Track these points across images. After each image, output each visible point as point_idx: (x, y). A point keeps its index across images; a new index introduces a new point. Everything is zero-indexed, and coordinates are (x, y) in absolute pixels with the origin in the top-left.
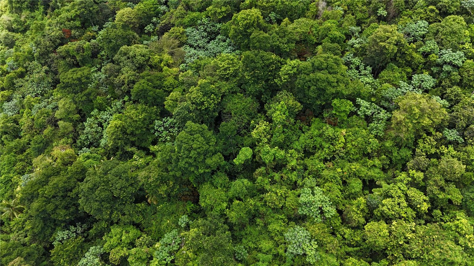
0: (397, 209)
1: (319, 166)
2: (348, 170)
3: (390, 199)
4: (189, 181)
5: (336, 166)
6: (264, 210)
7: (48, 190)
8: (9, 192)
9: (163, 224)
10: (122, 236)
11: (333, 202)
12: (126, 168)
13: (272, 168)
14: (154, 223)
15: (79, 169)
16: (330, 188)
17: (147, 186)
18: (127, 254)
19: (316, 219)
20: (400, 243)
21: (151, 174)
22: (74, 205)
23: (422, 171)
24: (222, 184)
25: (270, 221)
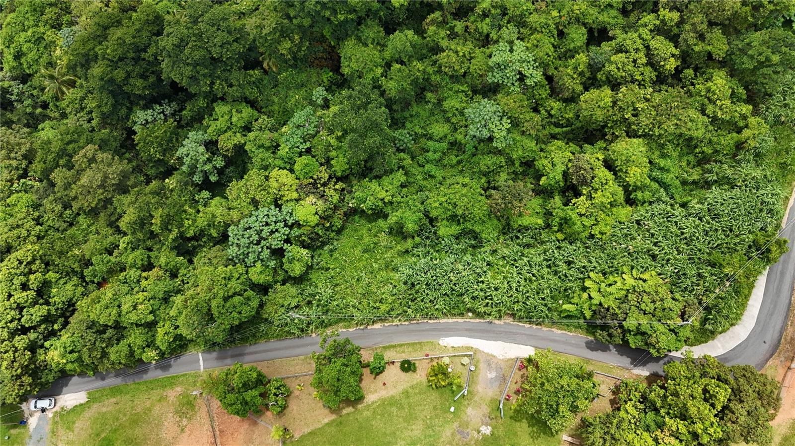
0: (630, 68)
1: (525, 8)
2: (568, 13)
3: (623, 55)
4: (323, 36)
5: (551, 7)
6: (438, 79)
7: (109, 48)
8: (45, 56)
9: (290, 101)
10: (231, 117)
11: (540, 64)
12: (225, 12)
13: (452, 14)
14: (276, 100)
15: (151, 16)
16: (538, 41)
17: (261, 41)
18: (243, 142)
19: (512, 88)
20: (626, 116)
21: (265, 22)
22: (153, 72)
23: (678, 10)
24: (373, 40)
25: (446, 95)
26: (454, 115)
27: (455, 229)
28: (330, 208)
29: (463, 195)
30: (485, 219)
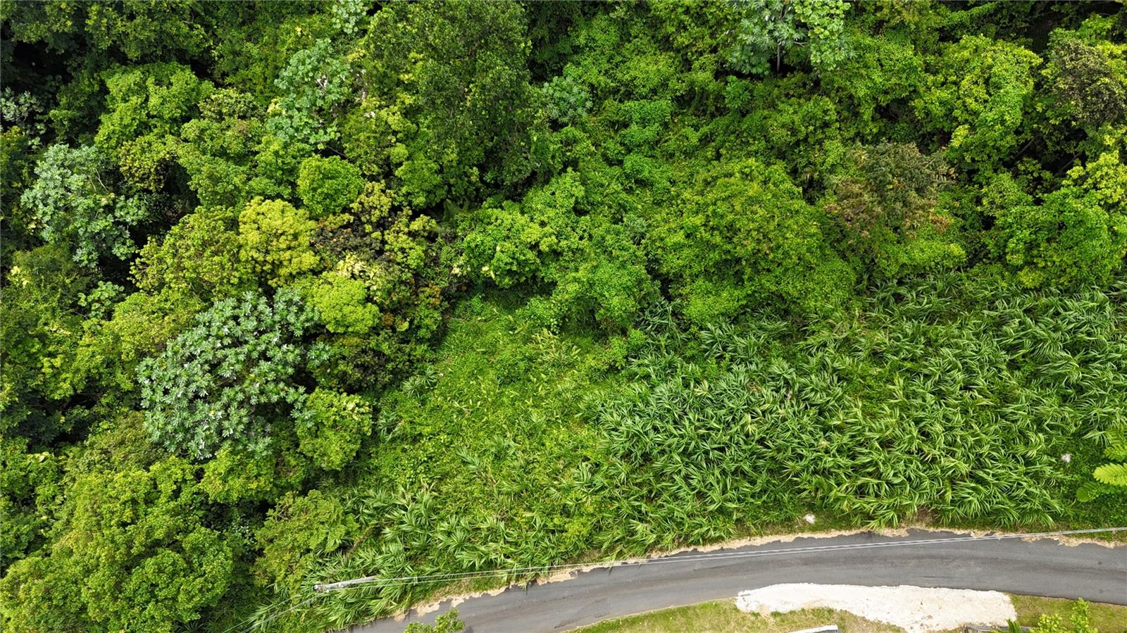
10: (146, 98)
26: (682, 27)
27: (729, 298)
28: (402, 282)
29: (752, 201)
30: (814, 261)
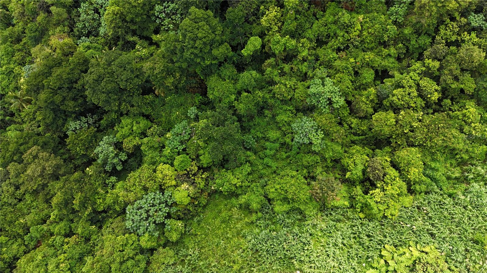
0: (407, 99)
1: (332, 57)
2: (361, 60)
3: (401, 90)
4: (196, 73)
5: (349, 56)
6: (273, 102)
7: (52, 81)
8: (13, 83)
9: (173, 116)
10: (133, 126)
11: (342, 93)
12: (129, 58)
13: (282, 59)
14: (164, 115)
15: (81, 60)
16: (341, 78)
17: (153, 78)
18: (140, 143)
19: (324, 110)
20: (405, 132)
21: (156, 66)
22: (81, 96)
23: (439, 60)
24: (229, 77)
25: (278, 112)
26: (284, 125)
27: (286, 207)
28: (198, 192)
29: (292, 185)
30: (308, 201)
